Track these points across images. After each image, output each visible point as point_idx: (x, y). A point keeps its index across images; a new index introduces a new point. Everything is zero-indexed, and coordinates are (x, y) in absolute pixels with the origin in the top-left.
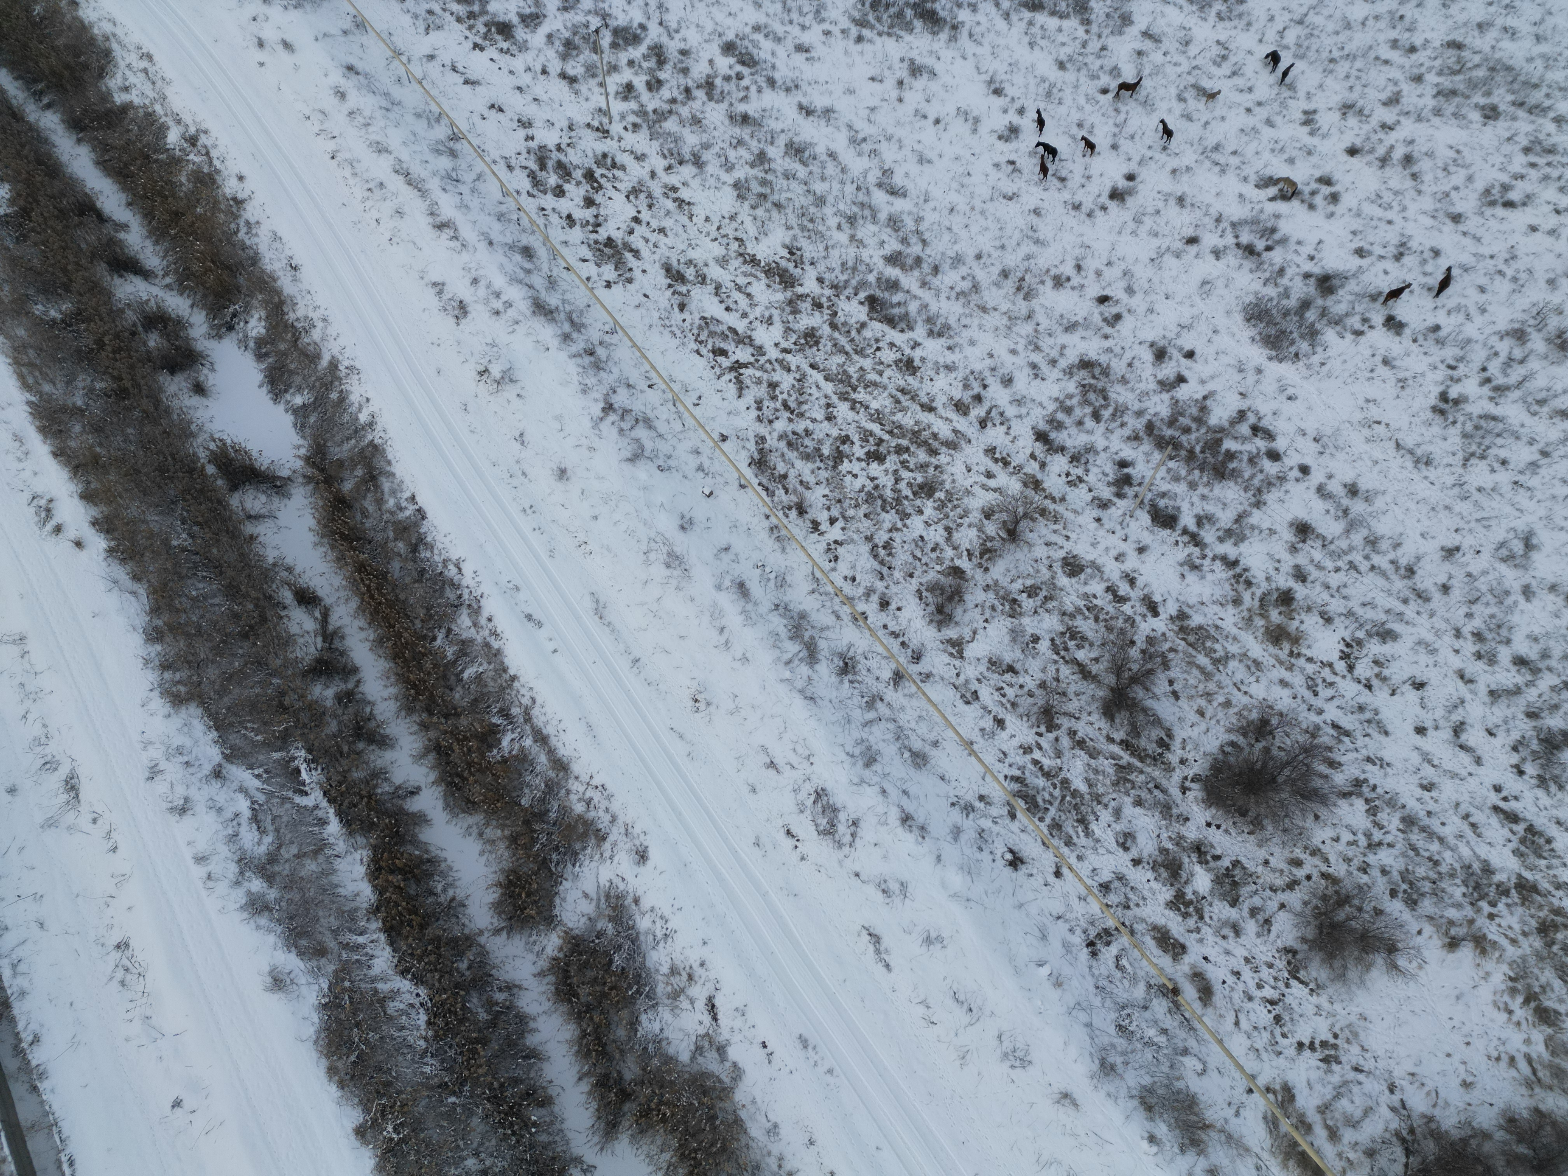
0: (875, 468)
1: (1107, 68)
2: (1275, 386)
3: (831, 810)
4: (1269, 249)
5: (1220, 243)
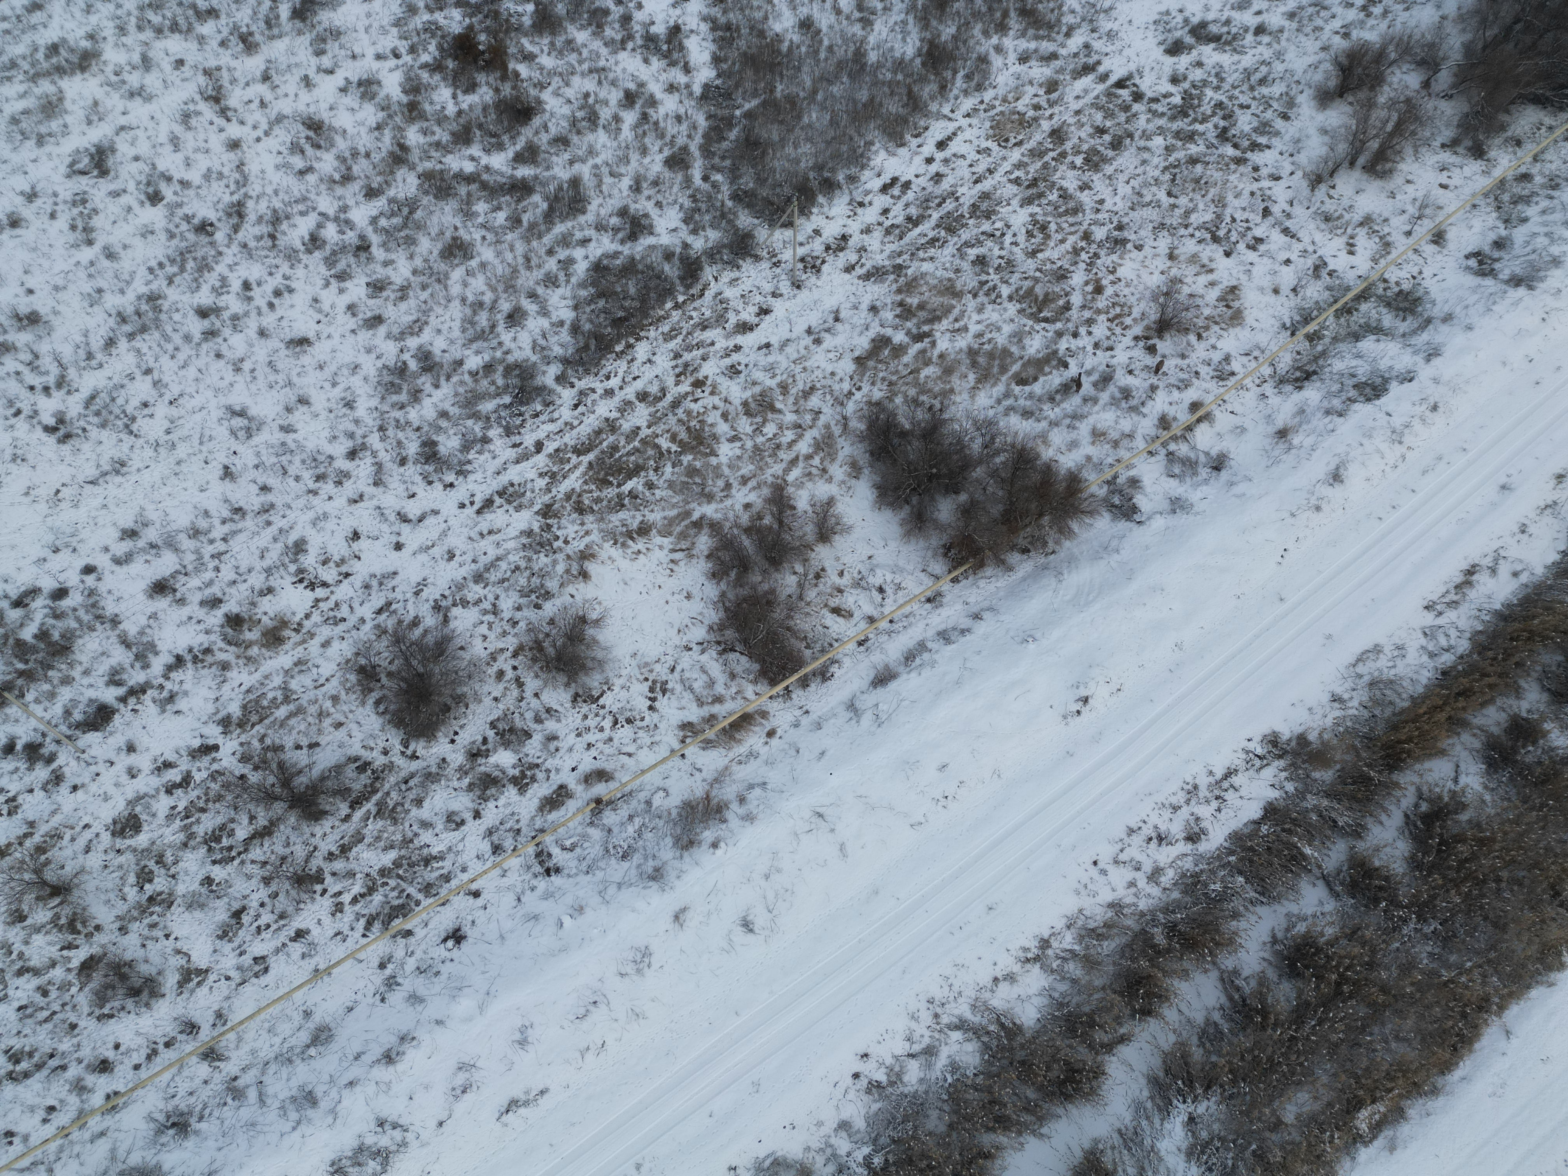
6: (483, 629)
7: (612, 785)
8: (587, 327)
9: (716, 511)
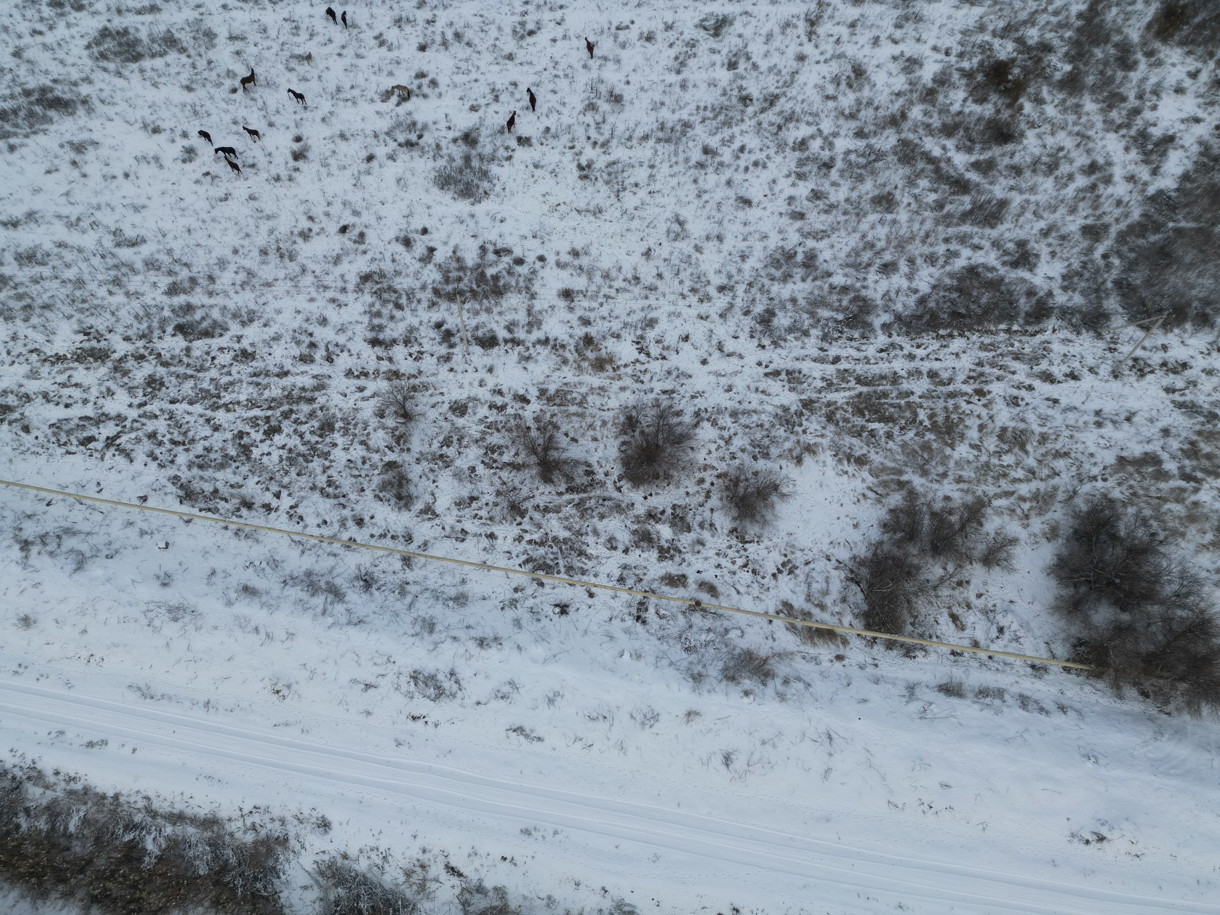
0: (278, 439)
1: (223, 74)
2: (488, 219)
3: (430, 680)
4: (420, 137)
5: (388, 150)
6: (713, 447)
7: (713, 601)
8: (932, 304)
9: (922, 485)
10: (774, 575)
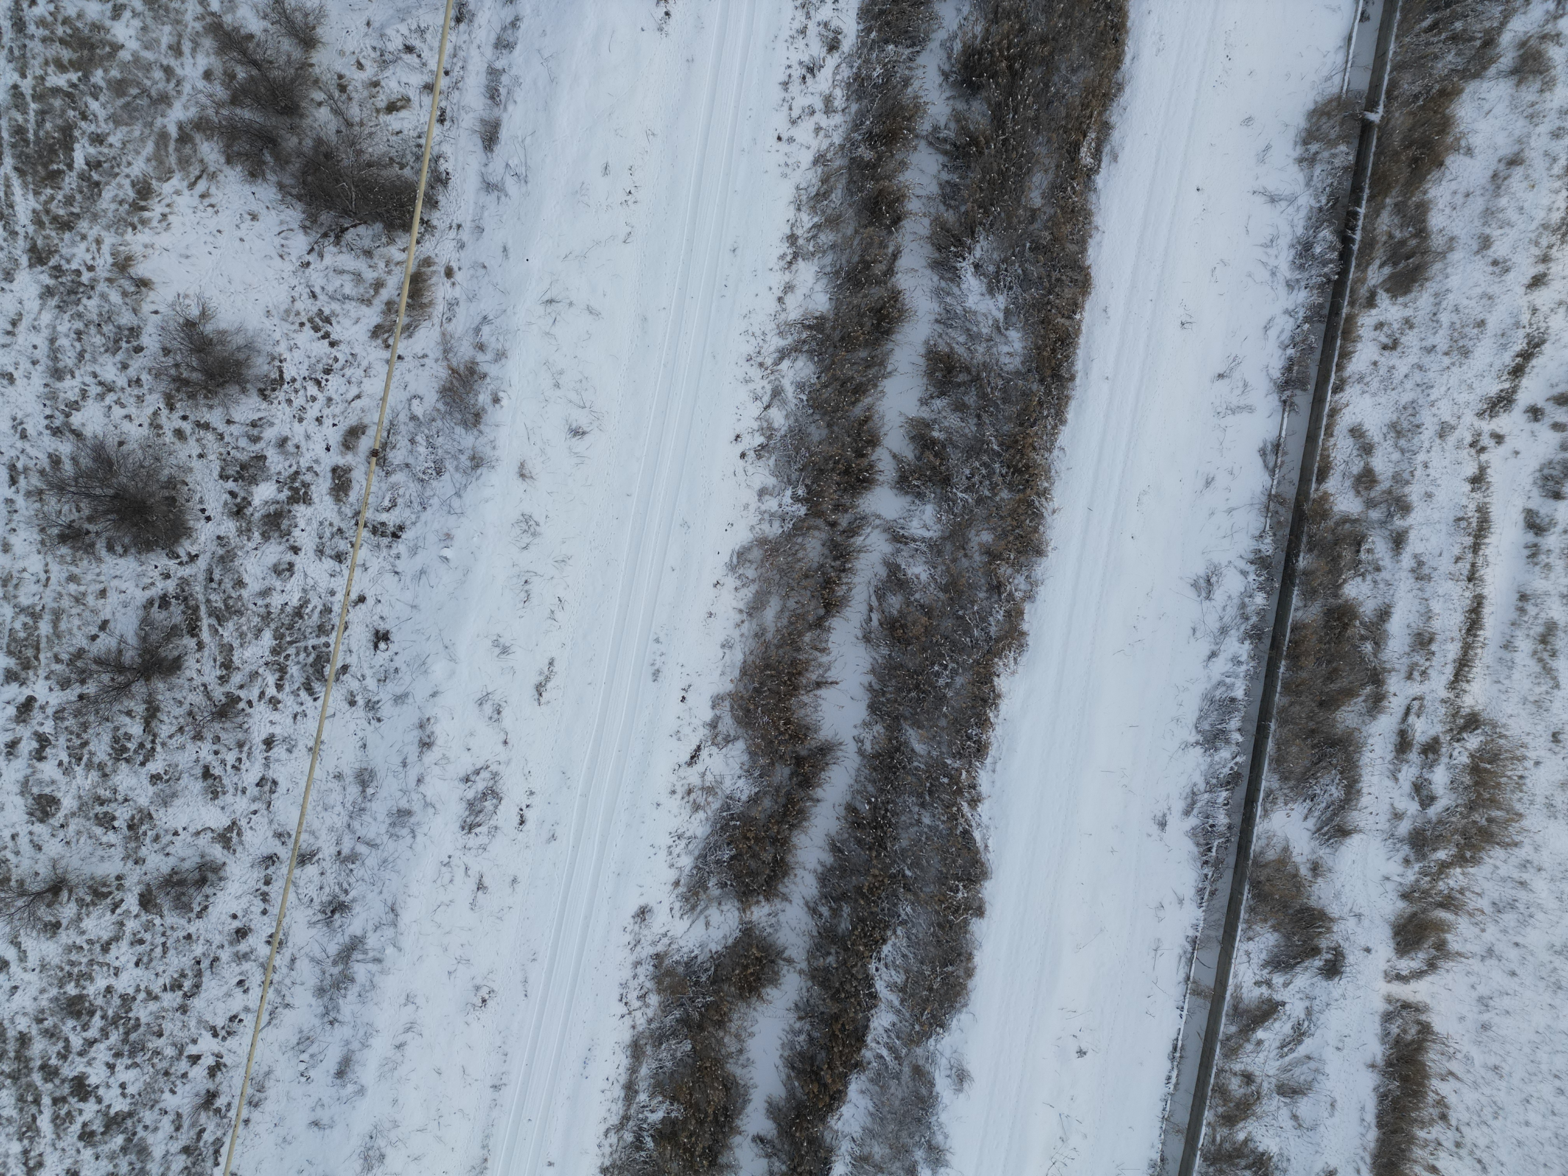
3: (474, 807)
6: (118, 412)
7: (371, 431)
9: (185, 107)
10: (332, 344)
